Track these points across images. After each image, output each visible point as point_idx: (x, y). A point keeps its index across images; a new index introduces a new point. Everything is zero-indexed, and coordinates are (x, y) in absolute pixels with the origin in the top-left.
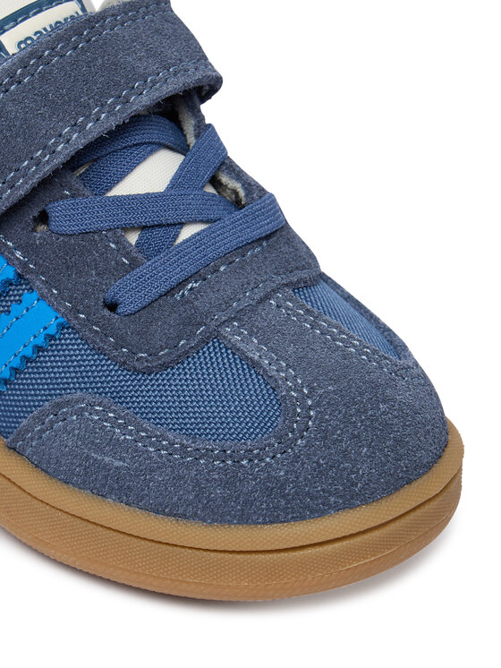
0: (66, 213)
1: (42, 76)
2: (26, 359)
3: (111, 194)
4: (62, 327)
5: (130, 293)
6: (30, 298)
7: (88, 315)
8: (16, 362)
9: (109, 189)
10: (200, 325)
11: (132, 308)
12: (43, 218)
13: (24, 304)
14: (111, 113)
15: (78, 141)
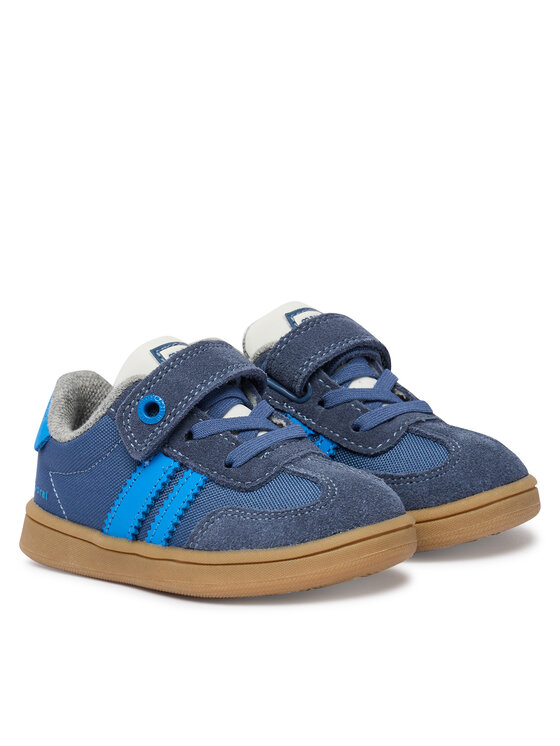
0: (202, 427)
1: (183, 364)
2: (190, 502)
3: (226, 417)
4: (206, 482)
5: (239, 456)
6: (188, 473)
7: (217, 470)
8: (185, 505)
9: (224, 414)
10: (274, 466)
11: (239, 463)
12: (190, 436)
13: (185, 477)
14: (219, 377)
15: (205, 390)
